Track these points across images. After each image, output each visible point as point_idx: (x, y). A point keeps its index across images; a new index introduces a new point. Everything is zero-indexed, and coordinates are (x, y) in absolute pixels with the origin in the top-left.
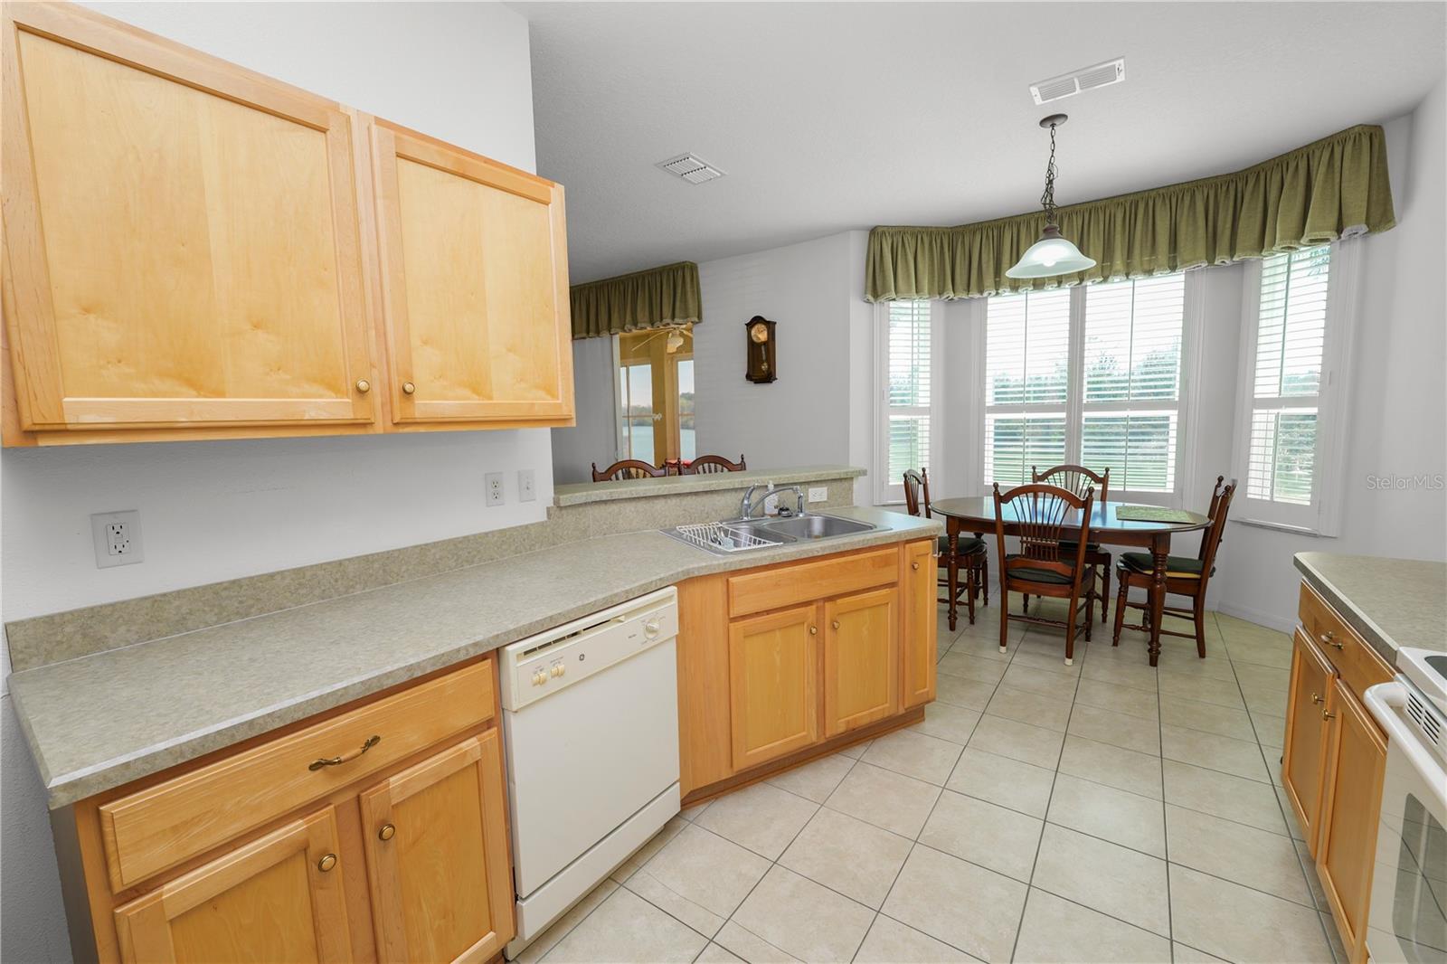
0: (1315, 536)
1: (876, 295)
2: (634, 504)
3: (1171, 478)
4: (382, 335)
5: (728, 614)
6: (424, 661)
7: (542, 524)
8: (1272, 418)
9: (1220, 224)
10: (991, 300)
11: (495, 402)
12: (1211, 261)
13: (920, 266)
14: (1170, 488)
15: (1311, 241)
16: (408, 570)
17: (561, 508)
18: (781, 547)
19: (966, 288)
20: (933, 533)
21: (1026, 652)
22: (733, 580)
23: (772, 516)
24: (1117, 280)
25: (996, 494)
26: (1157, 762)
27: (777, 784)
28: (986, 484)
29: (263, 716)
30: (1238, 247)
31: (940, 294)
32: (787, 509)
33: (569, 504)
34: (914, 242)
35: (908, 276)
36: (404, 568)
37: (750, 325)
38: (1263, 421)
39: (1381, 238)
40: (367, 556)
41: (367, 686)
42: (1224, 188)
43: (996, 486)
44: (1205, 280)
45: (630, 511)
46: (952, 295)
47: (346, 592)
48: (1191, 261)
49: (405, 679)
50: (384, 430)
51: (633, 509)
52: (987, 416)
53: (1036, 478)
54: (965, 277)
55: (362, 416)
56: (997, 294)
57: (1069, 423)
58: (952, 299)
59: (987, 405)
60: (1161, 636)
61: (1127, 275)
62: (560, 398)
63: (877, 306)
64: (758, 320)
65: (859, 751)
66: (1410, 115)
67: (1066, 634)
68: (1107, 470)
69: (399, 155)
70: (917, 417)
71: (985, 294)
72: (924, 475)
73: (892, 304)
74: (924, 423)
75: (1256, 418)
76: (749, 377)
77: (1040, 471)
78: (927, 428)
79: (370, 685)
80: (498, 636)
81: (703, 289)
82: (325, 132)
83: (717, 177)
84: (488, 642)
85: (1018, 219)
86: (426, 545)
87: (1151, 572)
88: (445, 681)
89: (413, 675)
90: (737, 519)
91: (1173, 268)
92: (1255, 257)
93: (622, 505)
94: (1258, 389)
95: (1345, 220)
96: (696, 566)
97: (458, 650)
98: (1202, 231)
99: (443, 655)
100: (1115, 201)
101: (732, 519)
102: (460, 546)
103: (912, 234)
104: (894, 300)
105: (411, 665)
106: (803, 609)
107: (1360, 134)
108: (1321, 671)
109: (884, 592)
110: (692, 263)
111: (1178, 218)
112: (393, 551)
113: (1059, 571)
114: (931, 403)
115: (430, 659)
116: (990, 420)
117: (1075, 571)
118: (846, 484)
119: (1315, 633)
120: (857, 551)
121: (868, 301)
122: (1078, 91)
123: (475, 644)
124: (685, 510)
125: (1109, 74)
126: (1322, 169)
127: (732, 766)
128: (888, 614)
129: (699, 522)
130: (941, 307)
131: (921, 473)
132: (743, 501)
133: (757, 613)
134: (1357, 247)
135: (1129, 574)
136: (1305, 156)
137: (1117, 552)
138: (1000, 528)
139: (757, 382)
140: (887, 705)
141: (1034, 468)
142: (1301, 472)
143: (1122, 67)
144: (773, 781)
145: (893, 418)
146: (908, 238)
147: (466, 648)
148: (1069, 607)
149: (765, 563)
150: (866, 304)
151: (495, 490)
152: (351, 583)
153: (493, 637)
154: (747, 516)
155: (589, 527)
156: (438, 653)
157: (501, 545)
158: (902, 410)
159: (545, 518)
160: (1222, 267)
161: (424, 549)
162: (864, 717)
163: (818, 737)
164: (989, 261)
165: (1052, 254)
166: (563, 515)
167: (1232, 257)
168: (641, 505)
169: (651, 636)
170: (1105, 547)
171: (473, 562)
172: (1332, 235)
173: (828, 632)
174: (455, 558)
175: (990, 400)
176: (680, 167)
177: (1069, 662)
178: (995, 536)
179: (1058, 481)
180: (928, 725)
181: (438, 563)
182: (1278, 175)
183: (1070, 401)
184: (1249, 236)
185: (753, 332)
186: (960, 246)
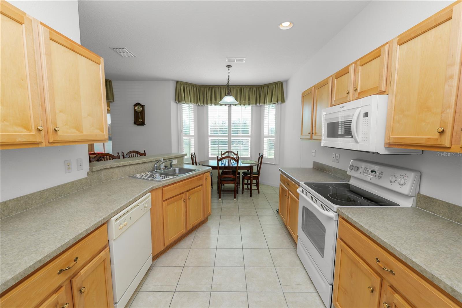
0: (275, 165)
1: (179, 101)
2: (118, 168)
3: (249, 153)
4: (44, 108)
5: (163, 199)
6: (90, 227)
7: (86, 178)
8: (267, 140)
9: (257, 96)
10: (209, 107)
11: (84, 134)
12: (256, 104)
13: (191, 94)
14: (249, 156)
15: (273, 103)
16: (36, 202)
17: (93, 172)
18: (175, 177)
19: (203, 103)
20: (210, 170)
21: (225, 199)
22: (164, 189)
23: (163, 169)
24: (238, 106)
25: (217, 159)
26: (257, 217)
27: (175, 248)
28: (209, 156)
29: (44, 257)
30: (261, 102)
31: (197, 103)
32: (167, 167)
33: (96, 170)
34: (189, 87)
35: (188, 97)
36: (34, 201)
37: (135, 106)
38: (265, 141)
39: (283, 104)
40: (18, 198)
41: (75, 239)
42: (258, 88)
43: (217, 157)
44: (254, 108)
45: (117, 171)
46: (200, 104)
47: (8, 215)
48: (252, 104)
49: (85, 234)
50: (45, 145)
51: (118, 170)
52: (209, 138)
53: (222, 155)
54: (203, 99)
55: (38, 140)
57: (228, 140)
59: (209, 135)
60: (252, 190)
61: (240, 105)
62: (104, 132)
63: (179, 105)
64: (138, 104)
65: (194, 232)
66: (287, 81)
67: (234, 193)
68: (237, 152)
69: (51, 39)
70: (190, 138)
71: (208, 105)
72: (195, 155)
73: (183, 105)
74: (192, 140)
75: (264, 140)
76: (135, 123)
77: (223, 153)
78: (193, 141)
79: (76, 239)
80: (109, 215)
81: (114, 90)
82: (22, 24)
83: (133, 57)
84: (107, 217)
85: (216, 86)
86: (43, 191)
87: (249, 176)
88: (95, 233)
89: (87, 232)
90: (153, 170)
91: (249, 105)
92: (263, 105)
93: (114, 169)
94: (264, 134)
95: (278, 100)
96: (154, 186)
97: (99, 222)
98: (254, 97)
99: (95, 224)
100: (237, 87)
101: (151, 171)
102: (56, 190)
103: (189, 85)
104: (184, 103)
105: (87, 229)
106: (182, 195)
108: (286, 190)
109: (200, 187)
110: (110, 80)
111: (250, 93)
112: (29, 195)
113: (232, 177)
114: (194, 134)
115: (92, 226)
116: (210, 139)
117: (235, 177)
118: (182, 158)
119: (284, 183)
120: (193, 177)
121: (176, 103)
122: (236, 62)
123: (104, 219)
124: (136, 169)
125: (242, 60)
126: (274, 89)
127: (164, 245)
128: (201, 192)
129: (141, 173)
130: (196, 107)
131: (194, 154)
132: (155, 165)
133: (170, 198)
134: (280, 105)
135: (245, 177)
136: (271, 85)
137: (241, 171)
138: (218, 168)
139: (138, 125)
140: (201, 218)
141: (221, 152)
142: (273, 151)
143: (245, 60)
144: (173, 247)
145: (184, 138)
146: (187, 86)
147: (101, 221)
148: (234, 187)
149: (173, 182)
150: (176, 104)
151: (68, 167)
152: (11, 211)
153: (108, 216)
154: (156, 170)
155: (102, 178)
156: (94, 224)
157: (72, 188)
158: (186, 136)
159: (86, 176)
160: (257, 106)
161: (42, 192)
162: (196, 222)
163: (186, 231)
164: (209, 96)
165: (229, 99)
166: (93, 174)
167: (260, 104)
168: (121, 169)
169: (146, 209)
170: (239, 171)
171: (62, 196)
172: (276, 102)
173: (187, 200)
174: (55, 195)
176: (120, 51)
177: (235, 199)
178: (217, 170)
179: (226, 155)
180: (208, 222)
181: (48, 198)
182: (267, 88)
183: (228, 135)
184: (262, 100)
185: (136, 108)
186: (201, 90)
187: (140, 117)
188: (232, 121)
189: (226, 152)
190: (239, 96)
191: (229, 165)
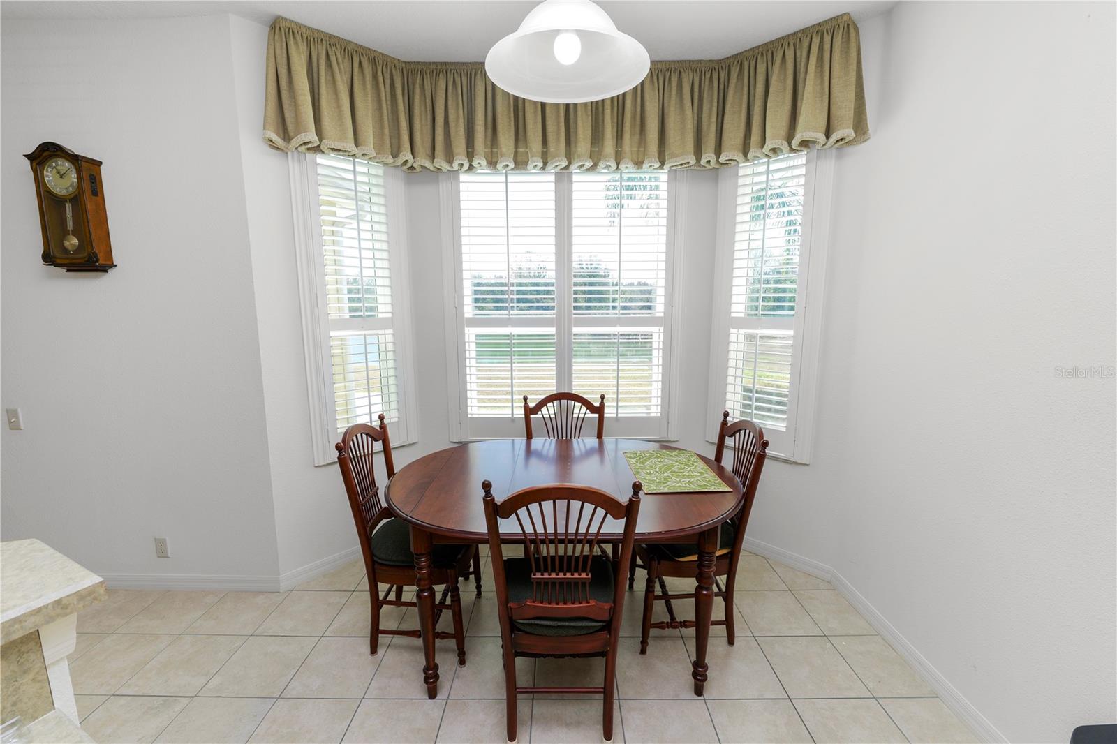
1: (285, 135)
9: (705, 116)
10: (464, 177)
12: (698, 159)
14: (656, 411)
19: (430, 153)
28: (470, 416)
30: (723, 145)
31: (394, 155)
35: (342, 115)
37: (37, 160)
42: (708, 76)
46: (411, 160)
48: (678, 157)
52: (467, 330)
54: (428, 136)
56: (471, 168)
57: (559, 341)
58: (412, 168)
59: (466, 316)
61: (617, 163)
63: (292, 158)
68: (602, 397)
71: (455, 166)
72: (383, 427)
73: (319, 158)
74: (386, 340)
75: (733, 338)
76: (50, 260)
77: (533, 401)
78: (390, 348)
91: (662, 162)
92: (740, 159)
94: (733, 308)
95: (834, 122)
98: (690, 121)
103: (343, 50)
104: (316, 150)
107: (848, 25)
111: (665, 101)
114: (394, 313)
116: (471, 334)
126: (813, 60)
130: (398, 184)
136: (792, 45)
141: (526, 396)
146: (336, 56)
164: (458, 117)
167: (718, 154)
172: (819, 138)
175: (469, 310)
182: (761, 69)
183: (558, 314)
184: (734, 133)
185: (49, 176)
186: (418, 91)
187: (70, 225)
188: (575, 258)
189: (551, 398)
190: (612, 118)
191: (572, 530)
